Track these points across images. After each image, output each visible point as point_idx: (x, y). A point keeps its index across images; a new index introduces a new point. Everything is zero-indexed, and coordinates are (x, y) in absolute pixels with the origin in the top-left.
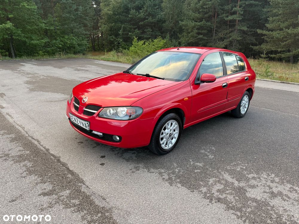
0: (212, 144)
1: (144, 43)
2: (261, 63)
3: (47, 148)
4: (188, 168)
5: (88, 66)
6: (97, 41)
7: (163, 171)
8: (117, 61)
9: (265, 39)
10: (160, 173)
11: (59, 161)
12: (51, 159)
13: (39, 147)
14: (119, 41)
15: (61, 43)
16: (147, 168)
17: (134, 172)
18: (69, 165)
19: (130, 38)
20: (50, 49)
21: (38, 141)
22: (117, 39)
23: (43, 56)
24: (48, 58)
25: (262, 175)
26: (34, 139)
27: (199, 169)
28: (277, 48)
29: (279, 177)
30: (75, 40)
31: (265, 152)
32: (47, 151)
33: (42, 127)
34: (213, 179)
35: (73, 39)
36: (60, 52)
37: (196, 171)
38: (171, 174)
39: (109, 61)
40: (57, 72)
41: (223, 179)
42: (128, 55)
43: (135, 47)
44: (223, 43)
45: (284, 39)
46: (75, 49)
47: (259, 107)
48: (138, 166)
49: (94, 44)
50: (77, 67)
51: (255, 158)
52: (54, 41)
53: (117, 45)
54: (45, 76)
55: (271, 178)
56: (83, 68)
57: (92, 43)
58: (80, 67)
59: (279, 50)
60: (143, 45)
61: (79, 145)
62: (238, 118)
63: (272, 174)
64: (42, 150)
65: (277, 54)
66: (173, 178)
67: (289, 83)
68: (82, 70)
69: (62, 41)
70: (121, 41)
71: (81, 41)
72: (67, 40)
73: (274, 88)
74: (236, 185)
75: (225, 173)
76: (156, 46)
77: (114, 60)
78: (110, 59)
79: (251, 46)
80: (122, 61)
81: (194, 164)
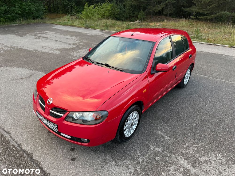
0: (166, 123)
1: (94, 8)
2: (191, 23)
3: (19, 142)
4: (149, 155)
5: (47, 32)
6: (53, 3)
7: (128, 162)
8: (72, 26)
9: (194, 3)
10: (127, 166)
11: (32, 158)
12: (24, 157)
13: (11, 142)
14: (72, 5)
15: (20, 9)
16: (114, 160)
17: (103, 167)
18: (42, 164)
19: (82, 2)
20: (10, 15)
21: (9, 134)
22: (70, 3)
23: (4, 22)
24: (9, 25)
25: (211, 157)
26: (4, 131)
27: (160, 156)
28: (204, 11)
29: (225, 158)
30: (32, 6)
31: (209, 128)
32: (19, 147)
33: (12, 115)
34: (173, 167)
35: (30, 5)
36: (20, 18)
37: (157, 159)
38: (136, 166)
39: (65, 25)
40: (19, 41)
41: (181, 167)
42: (81, 18)
43: (87, 11)
44: (160, 6)
45: (210, 3)
46: (34, 14)
47: (197, 74)
48: (106, 158)
49: (50, 6)
50: (38, 34)
51: (203, 135)
52: (13, 8)
53: (70, 8)
54: (9, 47)
55: (219, 159)
56: (43, 35)
57: (48, 6)
58: (40, 34)
59: (206, 12)
60: (93, 8)
61: (49, 135)
62: (182, 88)
63: (219, 154)
64: (14, 146)
65: (204, 16)
66: (139, 170)
67: (215, 45)
68: (43, 37)
69: (20, 8)
70: (74, 4)
71: (38, 6)
72: (25, 6)
73: (205, 51)
74: (193, 172)
75: (181, 158)
76: (105, 9)
77: (69, 24)
78: (66, 23)
79: (183, 9)
80: (76, 25)
81: (154, 149)
